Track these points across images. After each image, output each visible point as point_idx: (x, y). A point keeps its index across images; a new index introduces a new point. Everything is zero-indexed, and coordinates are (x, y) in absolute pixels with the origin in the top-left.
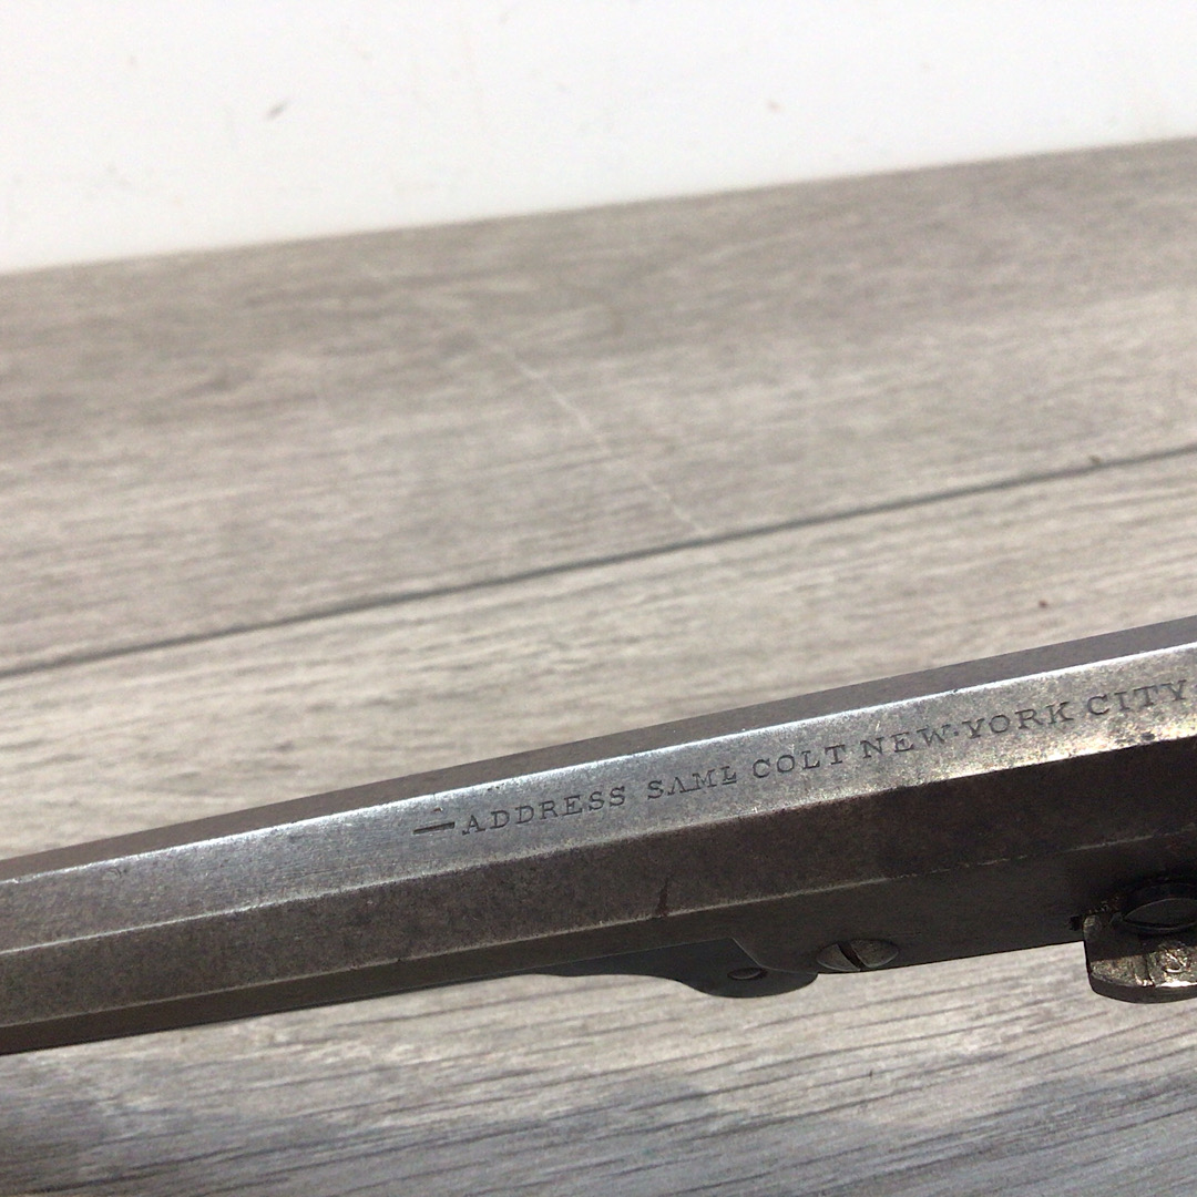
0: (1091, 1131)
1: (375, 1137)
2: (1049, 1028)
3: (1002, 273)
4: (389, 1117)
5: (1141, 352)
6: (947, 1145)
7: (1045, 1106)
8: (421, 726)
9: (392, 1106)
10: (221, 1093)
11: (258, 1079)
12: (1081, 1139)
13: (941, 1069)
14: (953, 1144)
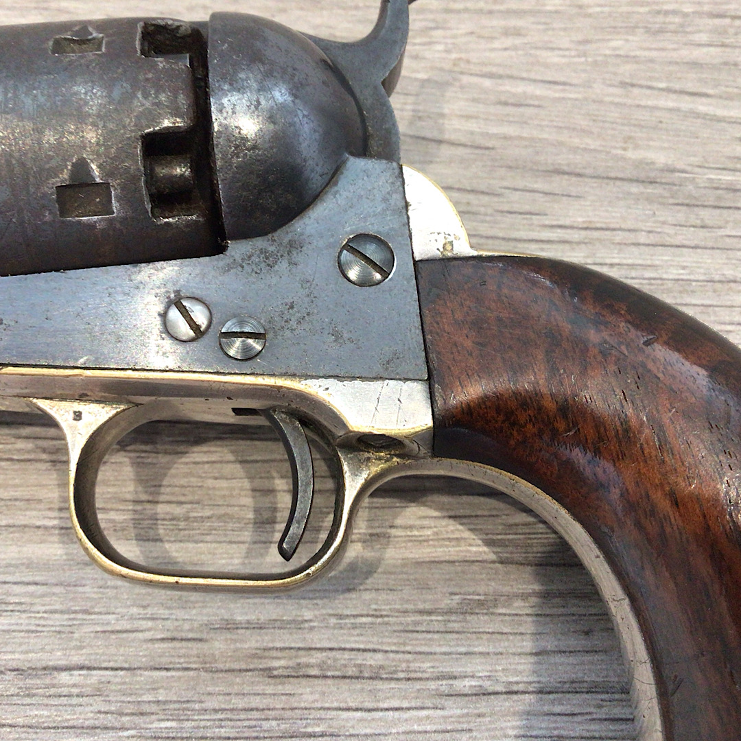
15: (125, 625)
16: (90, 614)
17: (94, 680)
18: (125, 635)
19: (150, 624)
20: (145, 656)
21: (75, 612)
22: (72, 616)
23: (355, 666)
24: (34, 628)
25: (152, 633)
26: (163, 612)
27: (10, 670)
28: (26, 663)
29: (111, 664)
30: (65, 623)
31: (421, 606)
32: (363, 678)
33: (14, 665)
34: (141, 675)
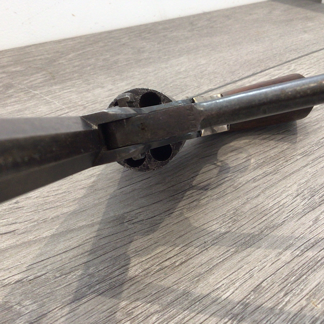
0: (255, 242)
1: (97, 291)
2: (236, 222)
3: (146, 55)
4: (97, 285)
5: (185, 71)
6: (228, 253)
7: (244, 239)
8: (54, 189)
9: (97, 283)
10: (49, 293)
11: (57, 287)
12: (254, 244)
13: (219, 237)
14: (229, 252)
15: (261, 267)
16: (252, 270)
17: (269, 281)
18: (264, 269)
19: (266, 263)
20: (273, 270)
21: (249, 272)
22: (249, 273)
23: (311, 244)
24: (245, 281)
25: (268, 265)
26: (265, 260)
27: (251, 292)
28: (252, 288)
29: (269, 276)
30: (249, 275)
31: (308, 227)
32: (315, 245)
33: (250, 290)
34: (277, 273)
